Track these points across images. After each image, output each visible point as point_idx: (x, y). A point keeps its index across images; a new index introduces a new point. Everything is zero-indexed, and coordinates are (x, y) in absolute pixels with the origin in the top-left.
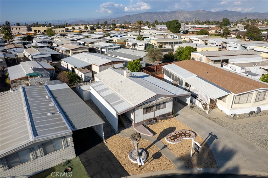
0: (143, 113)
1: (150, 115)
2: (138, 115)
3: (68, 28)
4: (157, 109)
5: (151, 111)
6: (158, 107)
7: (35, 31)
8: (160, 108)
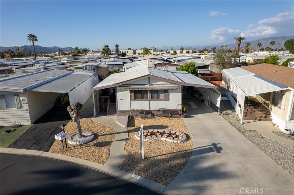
0: (131, 99)
1: (142, 105)
2: (121, 100)
3: (169, 52)
4: (152, 98)
5: (142, 98)
6: (155, 95)
7: (139, 53)
8: (158, 99)
